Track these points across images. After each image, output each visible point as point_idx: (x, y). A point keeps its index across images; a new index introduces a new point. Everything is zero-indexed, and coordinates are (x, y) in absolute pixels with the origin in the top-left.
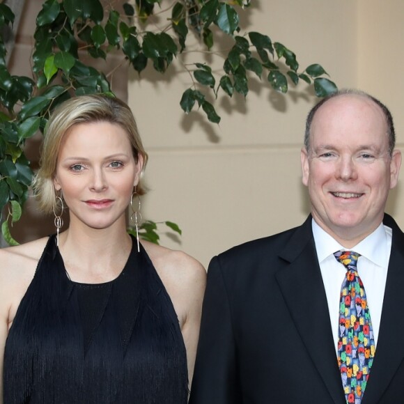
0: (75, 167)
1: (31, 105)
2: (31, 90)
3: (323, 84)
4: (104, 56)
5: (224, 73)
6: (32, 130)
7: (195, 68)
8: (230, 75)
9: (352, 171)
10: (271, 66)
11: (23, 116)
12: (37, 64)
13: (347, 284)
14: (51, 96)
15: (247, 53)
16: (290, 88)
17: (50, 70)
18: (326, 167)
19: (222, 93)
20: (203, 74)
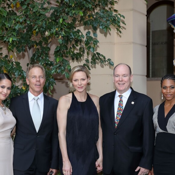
0: (75, 80)
1: (54, 67)
2: (54, 64)
3: (111, 62)
4: (68, 57)
5: (91, 60)
6: (54, 72)
7: (85, 59)
8: (93, 61)
9: (122, 79)
10: (100, 59)
11: (52, 69)
12: (55, 59)
13: (120, 101)
14: (58, 65)
15: (96, 56)
16: (104, 63)
17: (58, 60)
18: (117, 79)
19: (91, 64)
20: (87, 61)
